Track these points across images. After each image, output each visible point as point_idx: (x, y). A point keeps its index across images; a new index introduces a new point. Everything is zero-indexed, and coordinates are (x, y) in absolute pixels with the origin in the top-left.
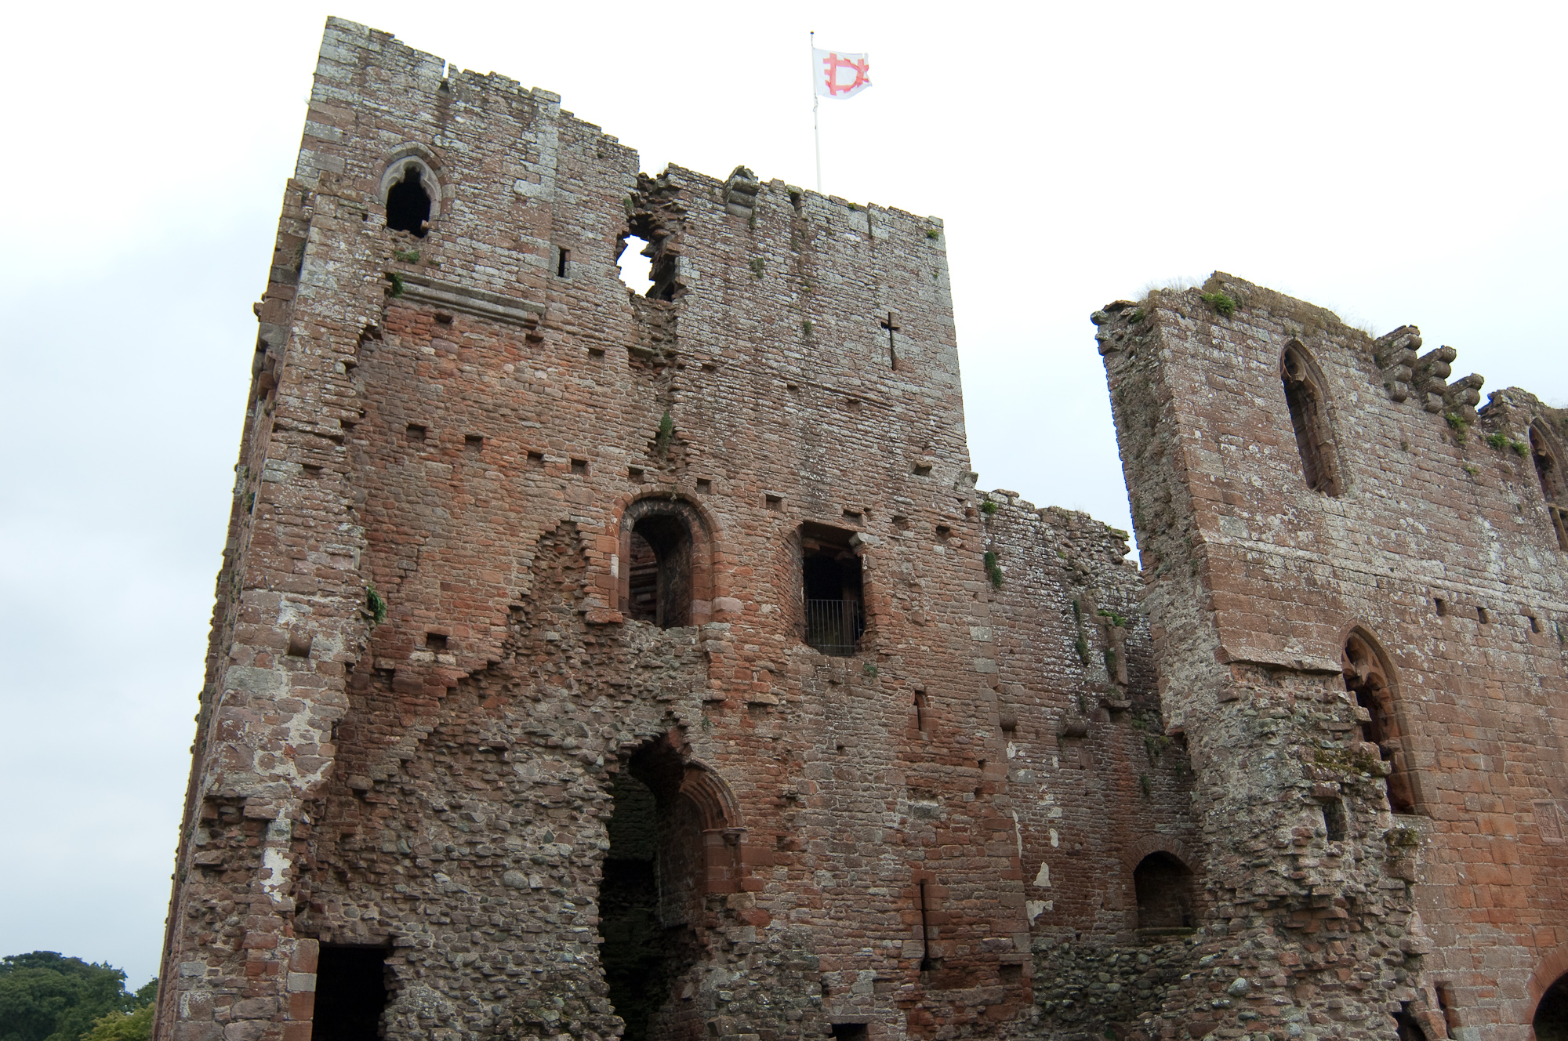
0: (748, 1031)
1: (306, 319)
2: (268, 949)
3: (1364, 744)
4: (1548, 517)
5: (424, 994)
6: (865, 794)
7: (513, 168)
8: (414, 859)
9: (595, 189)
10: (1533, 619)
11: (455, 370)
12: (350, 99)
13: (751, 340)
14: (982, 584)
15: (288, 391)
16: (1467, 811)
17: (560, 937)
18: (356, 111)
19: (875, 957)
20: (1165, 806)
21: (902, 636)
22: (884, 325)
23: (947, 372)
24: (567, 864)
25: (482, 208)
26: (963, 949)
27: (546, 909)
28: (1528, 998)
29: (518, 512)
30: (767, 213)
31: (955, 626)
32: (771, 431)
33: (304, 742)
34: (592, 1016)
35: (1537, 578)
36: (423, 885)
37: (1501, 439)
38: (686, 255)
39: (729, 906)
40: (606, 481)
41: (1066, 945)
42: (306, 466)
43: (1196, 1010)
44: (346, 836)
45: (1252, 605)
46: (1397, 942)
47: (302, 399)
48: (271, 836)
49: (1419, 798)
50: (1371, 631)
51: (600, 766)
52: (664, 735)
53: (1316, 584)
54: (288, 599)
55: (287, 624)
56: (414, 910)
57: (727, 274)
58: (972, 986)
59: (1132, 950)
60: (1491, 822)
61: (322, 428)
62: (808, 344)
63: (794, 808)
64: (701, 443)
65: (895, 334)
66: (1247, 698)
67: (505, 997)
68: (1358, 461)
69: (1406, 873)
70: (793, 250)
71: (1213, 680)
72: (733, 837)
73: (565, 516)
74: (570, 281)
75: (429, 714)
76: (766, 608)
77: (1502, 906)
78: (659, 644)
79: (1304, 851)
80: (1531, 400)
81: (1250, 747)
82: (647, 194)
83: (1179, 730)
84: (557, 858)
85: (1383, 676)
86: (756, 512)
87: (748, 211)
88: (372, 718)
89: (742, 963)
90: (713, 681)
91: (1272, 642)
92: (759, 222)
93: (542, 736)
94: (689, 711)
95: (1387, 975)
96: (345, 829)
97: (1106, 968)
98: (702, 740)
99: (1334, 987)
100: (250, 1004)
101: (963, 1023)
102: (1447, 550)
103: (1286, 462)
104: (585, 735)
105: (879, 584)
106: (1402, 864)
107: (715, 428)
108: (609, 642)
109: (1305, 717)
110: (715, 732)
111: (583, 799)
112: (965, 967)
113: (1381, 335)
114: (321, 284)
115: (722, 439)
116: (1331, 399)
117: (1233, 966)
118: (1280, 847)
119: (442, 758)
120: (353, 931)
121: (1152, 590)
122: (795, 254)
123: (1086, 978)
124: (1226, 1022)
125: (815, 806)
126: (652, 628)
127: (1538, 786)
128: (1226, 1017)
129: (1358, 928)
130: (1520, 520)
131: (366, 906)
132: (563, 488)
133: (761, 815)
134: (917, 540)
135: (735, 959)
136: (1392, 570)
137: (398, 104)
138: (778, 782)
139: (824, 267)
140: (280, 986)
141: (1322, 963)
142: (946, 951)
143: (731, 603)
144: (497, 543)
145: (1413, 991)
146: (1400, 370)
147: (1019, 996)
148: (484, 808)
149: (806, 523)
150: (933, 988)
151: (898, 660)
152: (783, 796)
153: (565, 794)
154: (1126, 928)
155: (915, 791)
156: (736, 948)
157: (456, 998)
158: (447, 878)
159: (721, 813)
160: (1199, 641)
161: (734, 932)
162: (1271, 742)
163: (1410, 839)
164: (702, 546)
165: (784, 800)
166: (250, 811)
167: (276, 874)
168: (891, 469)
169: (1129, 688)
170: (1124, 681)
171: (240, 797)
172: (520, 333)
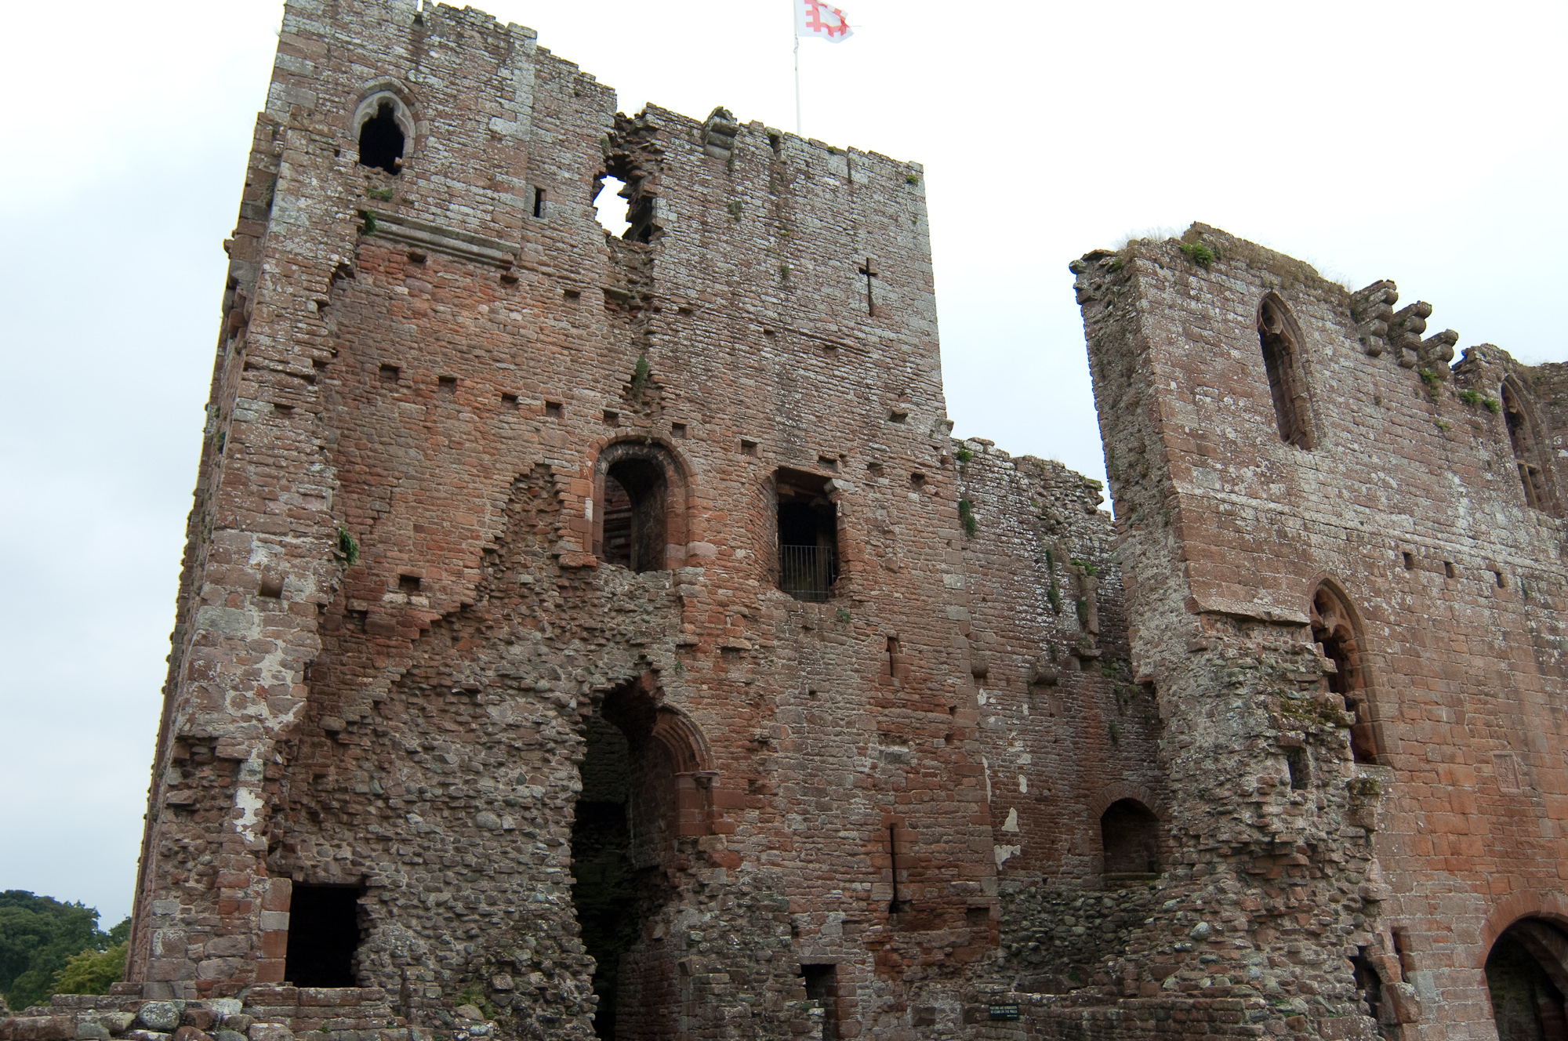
0: (719, 971)
1: (277, 256)
2: (241, 888)
3: (1329, 695)
4: (1517, 473)
5: (397, 933)
6: (837, 738)
7: (488, 105)
8: (386, 800)
9: (572, 128)
10: (1498, 574)
11: (429, 311)
12: (322, 31)
13: (728, 284)
14: (956, 532)
15: (259, 330)
16: (1428, 762)
17: (532, 878)
18: (328, 44)
19: (844, 899)
20: (1131, 755)
21: (876, 582)
22: (862, 271)
23: (925, 319)
24: (540, 806)
25: (456, 146)
26: (931, 892)
27: (519, 850)
28: (1481, 943)
29: (493, 455)
30: (746, 155)
31: (928, 573)
32: (747, 376)
33: (276, 682)
34: (564, 955)
35: (1504, 534)
36: (396, 826)
37: (1473, 395)
38: (663, 197)
39: (701, 848)
40: (581, 424)
41: (1033, 889)
42: (277, 406)
43: (1159, 953)
44: (319, 777)
45: (1223, 556)
46: (1356, 888)
47: (274, 338)
48: (243, 776)
49: (1382, 749)
50: (1340, 584)
51: (573, 709)
52: (636, 679)
53: (1286, 536)
54: (260, 540)
55: (259, 564)
56: (387, 851)
57: (704, 216)
58: (940, 929)
59: (1097, 894)
60: (1451, 773)
61: (293, 367)
62: (785, 288)
63: (766, 752)
64: (676, 387)
65: (873, 279)
66: (1216, 648)
67: (477, 936)
68: (1331, 415)
69: (1367, 821)
70: (772, 193)
71: (1183, 630)
72: (705, 780)
73: (539, 458)
74: (546, 221)
75: (401, 656)
76: (740, 554)
77: (1459, 854)
78: (633, 588)
79: (1268, 799)
80: (1504, 357)
81: (1218, 696)
82: (624, 134)
83: (1148, 679)
84: (530, 800)
85: (1350, 627)
86: (731, 457)
87: (727, 153)
88: (344, 659)
89: (713, 904)
90: (686, 625)
91: (1242, 593)
92: (737, 165)
93: (515, 679)
94: (663, 655)
95: (1345, 920)
96: (317, 770)
97: (1071, 912)
98: (675, 684)
99: (1294, 931)
100: (223, 942)
101: (930, 965)
102: (1417, 505)
103: (1261, 414)
104: (558, 678)
105: (853, 530)
106: (1363, 812)
107: (691, 372)
108: (583, 586)
109: (1272, 667)
110: (688, 676)
111: (556, 742)
112: (933, 910)
113: (1358, 290)
114: (292, 221)
115: (698, 383)
116: (1307, 352)
117: (1196, 910)
118: (1245, 794)
119: (415, 700)
120: (326, 870)
121: (1124, 540)
122: (773, 198)
123: (1052, 922)
124: (1187, 965)
125: (786, 750)
126: (626, 572)
127: (1498, 738)
128: (1188, 960)
129: (1319, 874)
130: (1489, 476)
131: (339, 846)
132: (538, 430)
133: (733, 758)
134: (891, 487)
135: (706, 900)
136: (1362, 524)
137: (371, 37)
138: (750, 726)
139: (803, 211)
140: (253, 925)
141: (1283, 909)
142: (914, 894)
143: (705, 548)
144: (470, 486)
145: (1370, 936)
146: (1375, 325)
147: (985, 938)
148: (457, 750)
149: (781, 468)
150: (901, 930)
151: (872, 606)
152: (755, 741)
153: (538, 736)
154: (1093, 873)
155: (886, 736)
156: (707, 890)
157: (429, 937)
158: (420, 819)
159: (693, 756)
160: (1170, 591)
161: (705, 874)
162: (1238, 692)
163: (1372, 788)
164: (676, 490)
165: (756, 744)
166: (222, 751)
167: (249, 813)
168: (867, 416)
169: (1099, 637)
170: (1097, 631)
171: (212, 737)
172: (495, 274)
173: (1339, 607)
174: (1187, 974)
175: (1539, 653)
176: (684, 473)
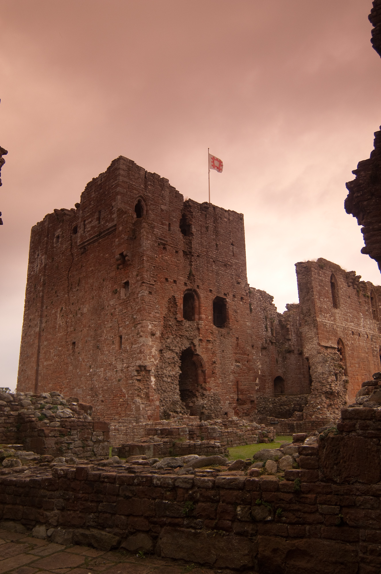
2: (153, 397)
3: (341, 363)
4: (372, 312)
6: (227, 361)
7: (161, 201)
9: (175, 206)
10: (367, 335)
12: (127, 181)
13: (206, 248)
14: (248, 312)
17: (174, 393)
18: (128, 184)
19: (229, 398)
20: (280, 366)
21: (234, 324)
22: (232, 244)
23: (244, 257)
24: (174, 376)
25: (155, 213)
26: (244, 397)
27: (171, 387)
29: (164, 294)
30: (209, 213)
31: (244, 322)
32: (210, 273)
33: (155, 354)
35: (369, 326)
37: (366, 294)
38: (193, 225)
39: (203, 386)
40: (180, 286)
41: (261, 396)
42: (149, 292)
43: (310, 411)
45: (324, 334)
47: (147, 276)
48: (151, 374)
49: (348, 373)
50: (342, 339)
51: (179, 354)
52: (191, 347)
53: (334, 329)
54: (149, 323)
55: (150, 328)
57: (201, 230)
58: (246, 405)
59: (274, 398)
60: (357, 378)
62: (217, 249)
63: (215, 365)
64: (197, 276)
65: (234, 247)
66: (323, 353)
68: (342, 301)
69: (346, 388)
70: (214, 223)
71: (316, 348)
72: (204, 371)
73: (173, 294)
74: (171, 232)
76: (210, 317)
78: (189, 325)
79: (332, 383)
80: (372, 284)
81: (323, 363)
82: (185, 207)
83: (307, 357)
84: (172, 375)
85: (343, 348)
86: (208, 294)
87: (205, 213)
89: (206, 399)
90: (200, 335)
91: (327, 341)
92: (207, 216)
94: (196, 342)
97: (269, 402)
98: (199, 349)
100: (150, 407)
101: (244, 413)
102: (355, 320)
103: (330, 302)
104: (176, 347)
105: (231, 312)
106: (346, 386)
107: (200, 272)
108: (180, 325)
109: (332, 357)
110: (201, 347)
111: (176, 362)
112: (245, 401)
113: (348, 272)
115: (201, 275)
116: (338, 287)
117: (318, 404)
118: (328, 382)
122: (214, 225)
123: (265, 404)
125: (219, 364)
126: (188, 322)
127: (365, 371)
128: (316, 413)
129: (338, 398)
130: (367, 313)
132: (172, 287)
133: (209, 366)
134: (237, 301)
135: (204, 398)
136: (346, 325)
137: (137, 182)
138: (212, 358)
139: (220, 228)
140: (155, 404)
141: (333, 404)
142: (241, 397)
143: (203, 316)
144: (161, 301)
146: (351, 280)
147: (254, 407)
149: (217, 296)
150: (238, 405)
151: (234, 330)
152: (213, 362)
154: (273, 393)
155: (237, 361)
156: (205, 396)
159: (201, 365)
160: (314, 340)
161: (205, 392)
162: (328, 362)
163: (347, 381)
164: (197, 301)
166: (148, 369)
167: (153, 382)
168: (233, 283)
169: (275, 337)
170: (275, 336)
171: (146, 366)
172: (162, 247)
173: (341, 344)
174: (317, 415)
175: (373, 352)
176: (199, 297)
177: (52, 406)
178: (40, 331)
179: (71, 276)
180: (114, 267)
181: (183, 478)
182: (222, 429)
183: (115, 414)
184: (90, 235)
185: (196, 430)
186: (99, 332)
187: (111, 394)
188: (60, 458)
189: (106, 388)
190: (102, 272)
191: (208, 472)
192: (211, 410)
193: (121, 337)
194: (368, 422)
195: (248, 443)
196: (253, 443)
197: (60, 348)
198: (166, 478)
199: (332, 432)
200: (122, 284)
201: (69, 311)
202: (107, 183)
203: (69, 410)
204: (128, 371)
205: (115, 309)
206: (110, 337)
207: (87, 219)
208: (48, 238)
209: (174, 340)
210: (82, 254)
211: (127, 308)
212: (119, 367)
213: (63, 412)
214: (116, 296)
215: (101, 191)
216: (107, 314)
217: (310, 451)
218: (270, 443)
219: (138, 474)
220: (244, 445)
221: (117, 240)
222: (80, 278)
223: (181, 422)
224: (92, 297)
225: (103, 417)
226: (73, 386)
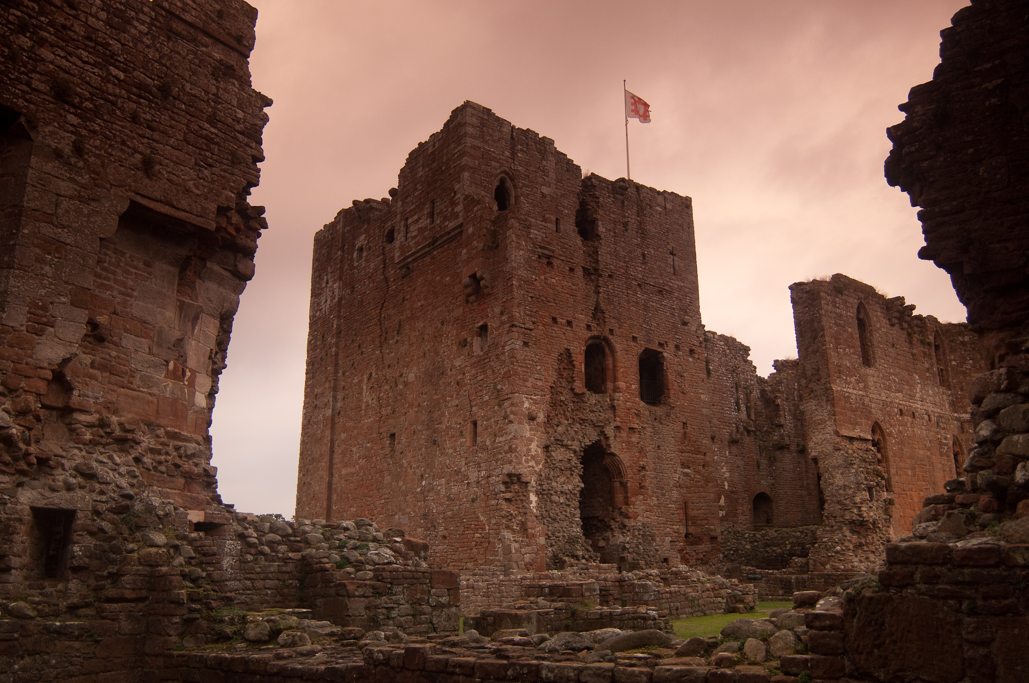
0: (640, 560)
2: (533, 529)
3: (880, 467)
4: (937, 373)
6: (667, 466)
7: (541, 180)
9: (567, 188)
10: (929, 416)
12: (479, 145)
13: (624, 262)
14: (704, 376)
15: (515, 310)
16: (904, 491)
17: (571, 522)
18: (482, 151)
19: (671, 532)
20: (765, 473)
21: (678, 399)
22: (671, 253)
23: (693, 275)
24: (571, 493)
25: (531, 201)
26: (699, 530)
27: (566, 511)
29: (550, 345)
30: (629, 198)
31: (696, 394)
32: (633, 306)
33: (536, 453)
34: (589, 553)
35: (931, 398)
37: (924, 340)
38: (600, 221)
39: (623, 511)
40: (579, 330)
41: (730, 530)
42: (524, 342)
43: (822, 557)
45: (846, 414)
46: (885, 537)
47: (519, 313)
48: (529, 488)
49: (893, 486)
50: (880, 423)
51: (579, 453)
52: (600, 441)
53: (865, 405)
54: (525, 398)
55: (526, 407)
57: (615, 229)
58: (701, 545)
59: (754, 532)
60: (911, 495)
61: (527, 326)
62: (644, 263)
63: (644, 472)
64: (609, 312)
65: (676, 258)
66: (844, 449)
67: (554, 545)
68: (879, 353)
69: (890, 513)
70: (638, 216)
71: (832, 441)
72: (625, 483)
73: (566, 346)
74: (561, 234)
76: (633, 387)
78: (596, 402)
79: (863, 505)
80: (935, 320)
81: (845, 467)
82: (584, 188)
83: (815, 457)
84: (567, 491)
85: (883, 439)
86: (629, 344)
87: (622, 198)
89: (629, 533)
90: (616, 418)
91: (851, 428)
92: (626, 203)
93: (560, 441)
94: (610, 431)
95: (882, 548)
97: (744, 539)
98: (614, 443)
99: (867, 551)
100: (530, 548)
101: (698, 559)
102: (904, 389)
103: (857, 355)
104: (574, 440)
105: (671, 377)
106: (890, 510)
107: (614, 305)
108: (581, 401)
109: (862, 457)
110: (618, 440)
111: (574, 467)
112: (699, 537)
113: (890, 298)
115: (616, 310)
116: (871, 326)
122: (639, 219)
123: (737, 543)
124: (833, 561)
125: (651, 471)
126: (593, 395)
127: (926, 482)
128: (833, 559)
129: (875, 532)
130: (928, 375)
132: (564, 333)
133: (634, 474)
134: (683, 356)
135: (626, 532)
136: (887, 398)
137: (497, 147)
138: (639, 461)
139: (649, 224)
140: (537, 542)
141: (864, 543)
142: (693, 531)
143: (622, 384)
144: (544, 359)
146: (896, 314)
147: (716, 549)
149: (646, 348)
150: (688, 545)
151: (677, 409)
152: (641, 467)
153: (569, 465)
154: (751, 524)
155: (684, 465)
156: (627, 528)
159: (620, 473)
160: (827, 426)
161: (626, 521)
162: (854, 467)
163: (892, 502)
164: (609, 358)
166: (524, 479)
167: (534, 502)
168: (674, 323)
169: (754, 422)
170: (753, 418)
171: (520, 474)
172: (545, 261)
173: (879, 432)
174: (834, 564)
175: (941, 448)
176: (613, 351)
177: (359, 543)
178: (333, 416)
179: (384, 317)
180: (461, 298)
181: (594, 667)
182: (659, 586)
183: (466, 561)
184: (418, 243)
185: (612, 588)
186: (436, 415)
187: (459, 524)
188: (375, 632)
189: (449, 513)
190: (439, 309)
191: (640, 659)
192: (638, 554)
193: (475, 424)
194: (938, 569)
195: (707, 612)
196: (717, 613)
197: (369, 445)
198: (564, 668)
199: (870, 587)
200: (475, 329)
201: (383, 378)
202: (445, 151)
203: (388, 551)
204: (488, 483)
205: (464, 374)
206: (456, 423)
207: (412, 216)
208: (343, 251)
209: (569, 429)
210: (403, 278)
211: (484, 372)
212: (473, 477)
213: (379, 553)
214: (466, 351)
215: (435, 164)
216: (449, 384)
217: (828, 623)
218: (748, 612)
219: (514, 661)
220: (701, 616)
221: (464, 251)
222: (400, 320)
223: (585, 574)
224: (422, 354)
225: (445, 565)
226: (393, 511)
